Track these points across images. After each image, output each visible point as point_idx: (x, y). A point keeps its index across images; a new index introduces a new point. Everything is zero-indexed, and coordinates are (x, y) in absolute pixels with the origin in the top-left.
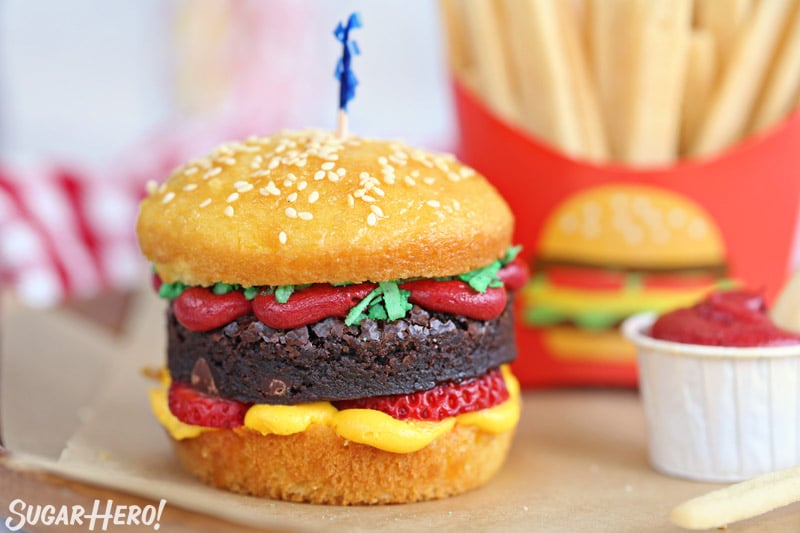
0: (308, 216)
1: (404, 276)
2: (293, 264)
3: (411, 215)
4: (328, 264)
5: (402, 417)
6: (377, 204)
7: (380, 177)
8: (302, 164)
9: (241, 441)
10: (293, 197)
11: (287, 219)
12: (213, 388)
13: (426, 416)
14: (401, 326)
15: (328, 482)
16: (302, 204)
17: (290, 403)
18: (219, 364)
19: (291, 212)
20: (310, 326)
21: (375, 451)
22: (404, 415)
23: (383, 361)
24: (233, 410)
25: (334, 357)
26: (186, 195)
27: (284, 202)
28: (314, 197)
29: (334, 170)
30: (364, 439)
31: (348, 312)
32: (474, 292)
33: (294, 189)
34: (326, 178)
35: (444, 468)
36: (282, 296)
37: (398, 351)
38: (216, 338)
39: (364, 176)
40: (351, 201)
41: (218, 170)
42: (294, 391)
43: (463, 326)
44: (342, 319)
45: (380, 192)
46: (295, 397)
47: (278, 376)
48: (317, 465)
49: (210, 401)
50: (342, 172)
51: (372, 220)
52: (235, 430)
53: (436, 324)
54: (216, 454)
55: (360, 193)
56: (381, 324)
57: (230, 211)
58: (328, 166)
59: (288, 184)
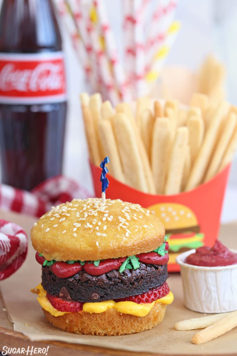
0: (105, 235)
1: (139, 253)
2: (102, 253)
3: (139, 232)
4: (114, 251)
5: (139, 303)
6: (128, 228)
7: (125, 218)
8: (96, 215)
9: (81, 316)
10: (97, 228)
11: (97, 237)
12: (69, 297)
13: (147, 301)
14: (138, 271)
15: (114, 328)
16: (101, 230)
17: (100, 302)
18: (72, 289)
19: (99, 234)
20: (106, 274)
21: (131, 316)
22: (139, 302)
23: (133, 284)
24: (78, 305)
25: (116, 284)
26: (54, 228)
27: (95, 230)
28: (105, 228)
29: (109, 216)
30: (129, 312)
31: (119, 268)
32: (160, 256)
33: (97, 225)
34: (107, 220)
35: (152, 319)
36: (96, 264)
37: (137, 280)
38: (71, 280)
39: (120, 218)
40: (119, 228)
41: (64, 219)
42: (101, 297)
43: (157, 268)
44: (118, 270)
45: (127, 224)
46: (102, 299)
47: (95, 292)
48: (110, 323)
49: (69, 302)
50: (112, 217)
51: (127, 235)
52: (80, 312)
53: (149, 268)
54: (71, 321)
55: (121, 225)
56: (131, 271)
57: (75, 235)
58: (106, 215)
59: (94, 223)
